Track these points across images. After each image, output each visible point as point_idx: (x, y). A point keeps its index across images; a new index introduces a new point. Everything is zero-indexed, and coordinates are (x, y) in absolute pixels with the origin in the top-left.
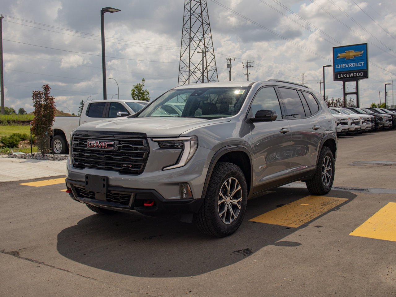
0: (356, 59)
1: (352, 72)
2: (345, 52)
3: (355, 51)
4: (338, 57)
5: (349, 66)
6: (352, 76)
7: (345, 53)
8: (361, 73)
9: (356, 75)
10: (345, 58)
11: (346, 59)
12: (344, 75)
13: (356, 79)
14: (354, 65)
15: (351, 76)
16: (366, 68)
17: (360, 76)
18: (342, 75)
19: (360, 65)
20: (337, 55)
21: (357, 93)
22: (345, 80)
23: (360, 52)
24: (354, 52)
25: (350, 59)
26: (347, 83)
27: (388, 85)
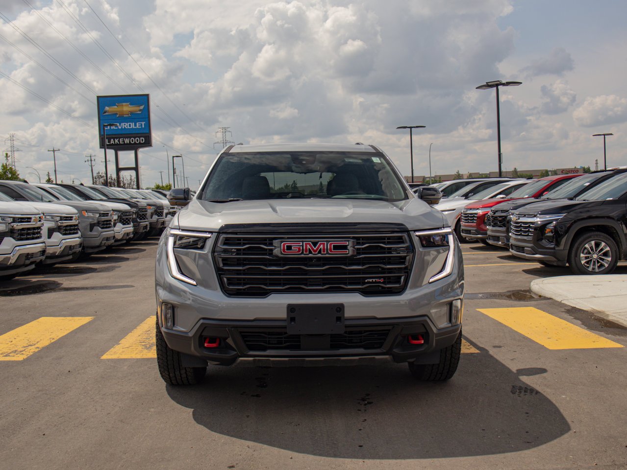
0: (133, 117)
1: (128, 136)
2: (115, 105)
3: (131, 104)
4: (105, 112)
5: (123, 128)
6: (128, 142)
7: (116, 107)
8: (141, 138)
9: (134, 140)
10: (117, 114)
11: (118, 116)
12: (116, 141)
13: (134, 147)
14: (130, 125)
15: (126, 142)
16: (148, 132)
17: (140, 143)
18: (112, 140)
19: (139, 126)
20: (105, 108)
21: (136, 169)
22: (117, 148)
23: (139, 106)
24: (129, 106)
25: (125, 116)
26: (120, 153)
27: (176, 158)
